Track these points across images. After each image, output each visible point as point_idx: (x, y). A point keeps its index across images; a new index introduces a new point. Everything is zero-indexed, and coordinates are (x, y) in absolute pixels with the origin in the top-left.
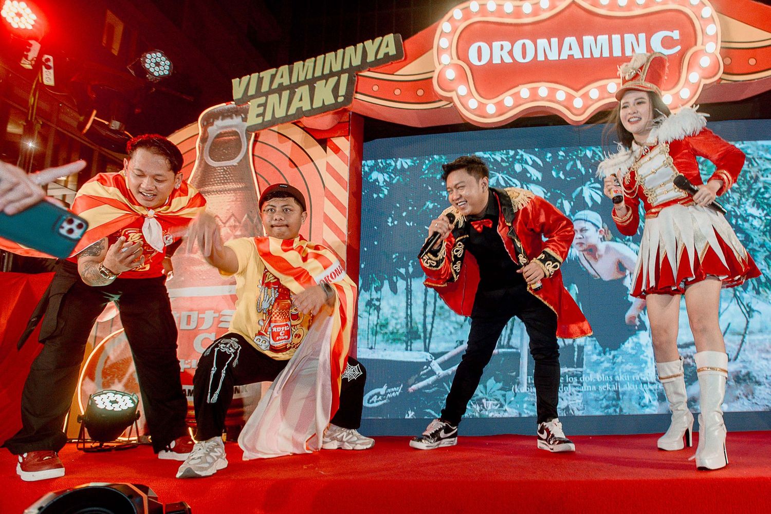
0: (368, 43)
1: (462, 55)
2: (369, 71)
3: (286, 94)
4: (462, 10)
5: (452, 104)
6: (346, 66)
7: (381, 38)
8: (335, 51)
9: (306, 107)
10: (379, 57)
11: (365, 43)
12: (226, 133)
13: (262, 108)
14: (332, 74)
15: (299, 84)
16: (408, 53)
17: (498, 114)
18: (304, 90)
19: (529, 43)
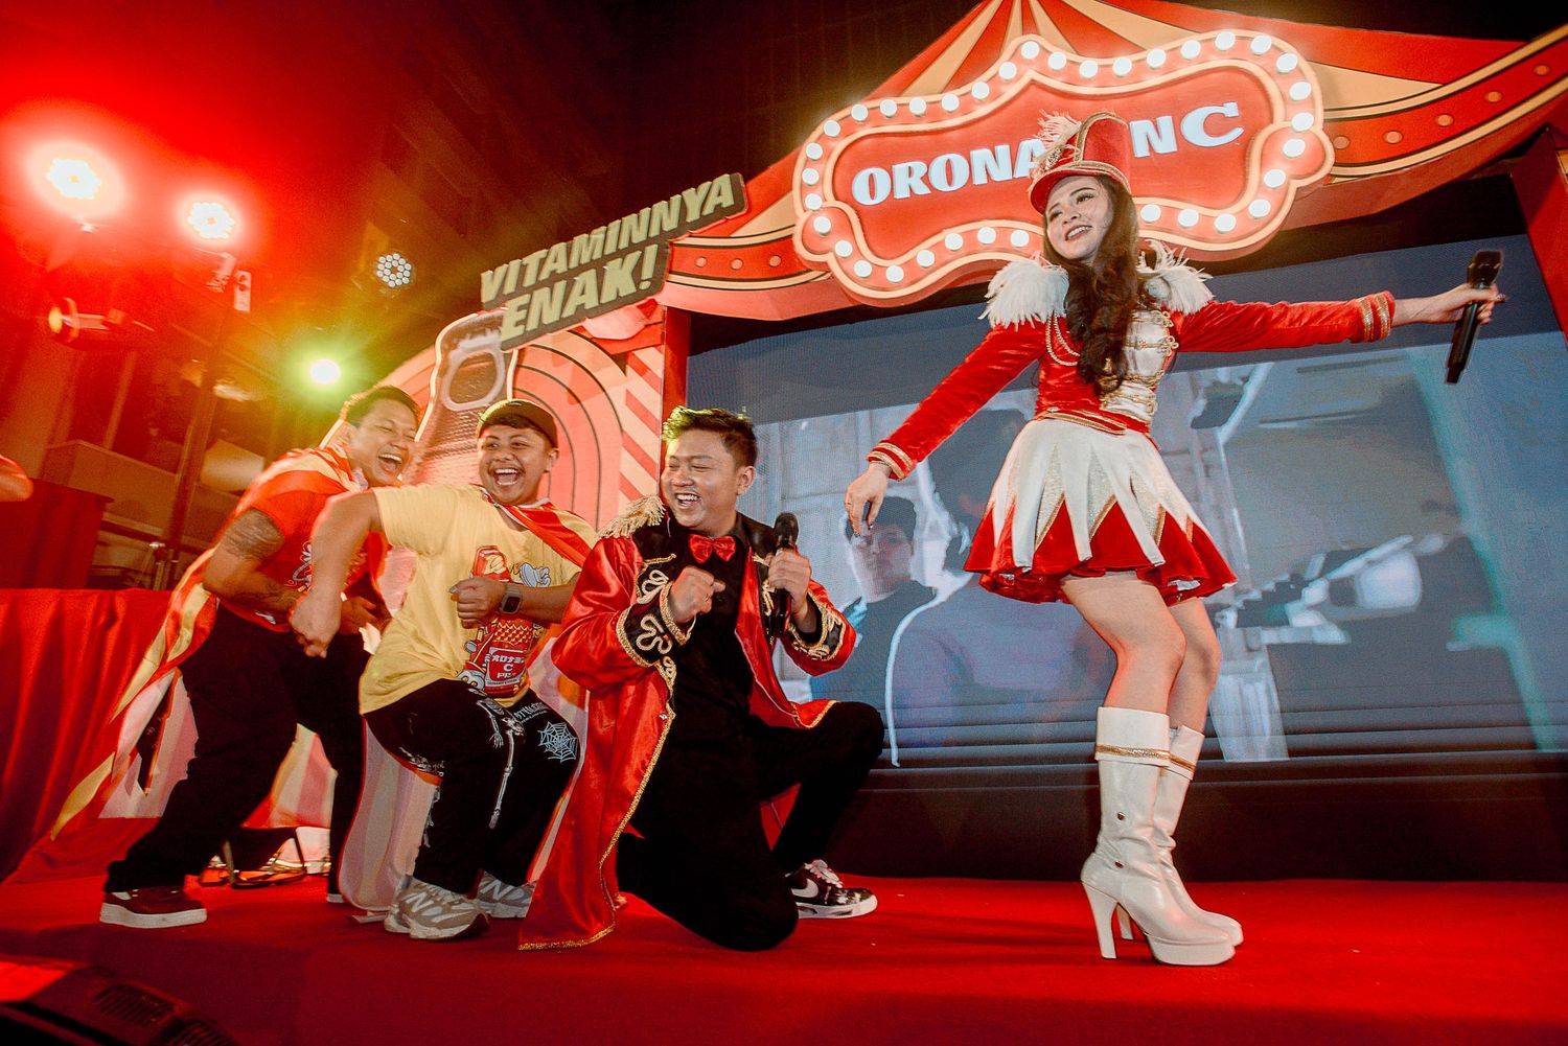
0: (689, 194)
1: (842, 192)
2: (690, 236)
3: (560, 286)
4: (839, 121)
5: (829, 275)
6: (654, 232)
7: (709, 183)
8: (637, 211)
9: (591, 301)
10: (706, 212)
11: (685, 193)
12: (475, 358)
13: (525, 311)
14: (632, 248)
15: (582, 268)
16: (754, 201)
17: (907, 281)
18: (589, 277)
19: (957, 160)
